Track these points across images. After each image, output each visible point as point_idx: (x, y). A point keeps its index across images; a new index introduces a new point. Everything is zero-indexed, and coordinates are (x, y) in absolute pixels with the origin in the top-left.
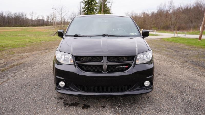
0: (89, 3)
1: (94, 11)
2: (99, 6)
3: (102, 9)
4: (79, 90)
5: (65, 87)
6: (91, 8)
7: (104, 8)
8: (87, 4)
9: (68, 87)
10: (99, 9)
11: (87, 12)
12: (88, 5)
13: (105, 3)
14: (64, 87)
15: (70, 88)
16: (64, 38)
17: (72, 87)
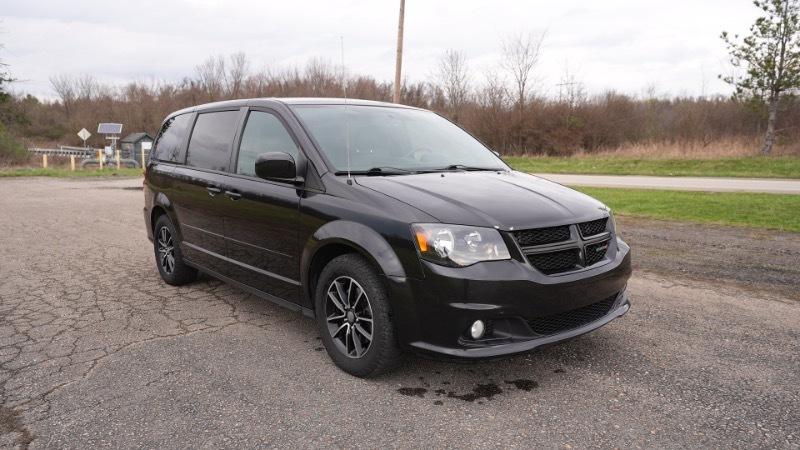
5: (484, 335)
9: (492, 335)
14: (482, 338)
15: (499, 336)
16: (350, 183)
17: (508, 332)
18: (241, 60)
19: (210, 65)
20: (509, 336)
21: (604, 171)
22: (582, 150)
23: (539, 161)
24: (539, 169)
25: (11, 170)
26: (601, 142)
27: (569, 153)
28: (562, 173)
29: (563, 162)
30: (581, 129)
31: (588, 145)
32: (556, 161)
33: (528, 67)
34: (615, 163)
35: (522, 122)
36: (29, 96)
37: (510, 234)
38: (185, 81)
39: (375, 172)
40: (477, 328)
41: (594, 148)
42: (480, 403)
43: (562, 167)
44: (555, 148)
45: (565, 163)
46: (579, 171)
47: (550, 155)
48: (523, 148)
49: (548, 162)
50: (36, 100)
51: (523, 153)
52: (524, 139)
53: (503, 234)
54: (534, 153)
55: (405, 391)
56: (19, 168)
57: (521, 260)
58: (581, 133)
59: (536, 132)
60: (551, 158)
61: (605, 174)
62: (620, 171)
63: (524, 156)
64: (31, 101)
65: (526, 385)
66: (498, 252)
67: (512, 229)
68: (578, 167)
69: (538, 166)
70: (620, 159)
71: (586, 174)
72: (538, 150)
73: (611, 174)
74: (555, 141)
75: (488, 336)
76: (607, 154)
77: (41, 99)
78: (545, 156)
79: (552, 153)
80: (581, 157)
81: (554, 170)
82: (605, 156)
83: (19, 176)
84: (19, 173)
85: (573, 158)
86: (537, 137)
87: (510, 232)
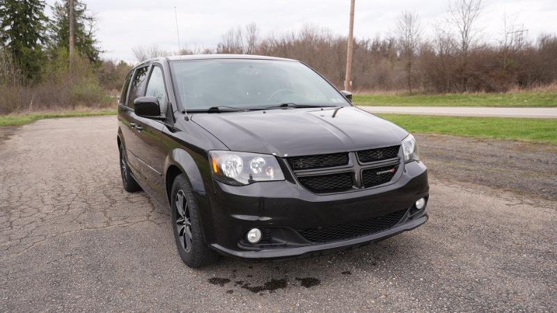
0: (15, 17)
1: (38, 42)
2: (60, 28)
3: (71, 39)
4: (304, 242)
5: (261, 241)
6: (25, 34)
7: (75, 36)
8: (11, 20)
9: (269, 241)
10: (58, 37)
11: (10, 44)
12: (13, 22)
13: (79, 22)
14: (258, 243)
15: (276, 242)
16: (187, 119)
17: (283, 239)
18: (252, 29)
19: (231, 33)
20: (284, 242)
21: (533, 104)
22: (517, 87)
23: (477, 96)
24: (476, 104)
25: (98, 111)
26: (535, 79)
27: (505, 90)
28: (496, 106)
29: (499, 97)
30: (517, 69)
31: (523, 82)
32: (492, 96)
33: (470, 20)
34: (546, 96)
35: (465, 65)
36: (122, 61)
37: (284, 160)
38: (219, 46)
39: (214, 110)
40: (254, 235)
41: (529, 84)
42: (261, 295)
43: (497, 101)
44: (492, 85)
45: (500, 98)
46: (511, 104)
47: (487, 91)
48: (465, 87)
49: (485, 98)
50: (125, 64)
51: (465, 90)
52: (466, 80)
53: (279, 159)
54: (474, 91)
55: (214, 281)
56: (104, 110)
57: (293, 182)
58: (516, 73)
59: (476, 73)
60: (489, 94)
61: (535, 106)
62: (549, 104)
63: (465, 93)
64: (123, 64)
65: (309, 283)
66: (274, 173)
67: (286, 155)
68: (510, 101)
69: (475, 101)
70: (552, 93)
71: (517, 106)
72: (477, 88)
73: (540, 106)
74: (493, 79)
75: (265, 242)
76: (540, 89)
77: (129, 63)
78: (483, 93)
79: (490, 90)
80: (515, 92)
81: (488, 104)
82: (539, 91)
83: (103, 115)
84: (103, 113)
85: (508, 93)
86: (476, 77)
87: (284, 158)
